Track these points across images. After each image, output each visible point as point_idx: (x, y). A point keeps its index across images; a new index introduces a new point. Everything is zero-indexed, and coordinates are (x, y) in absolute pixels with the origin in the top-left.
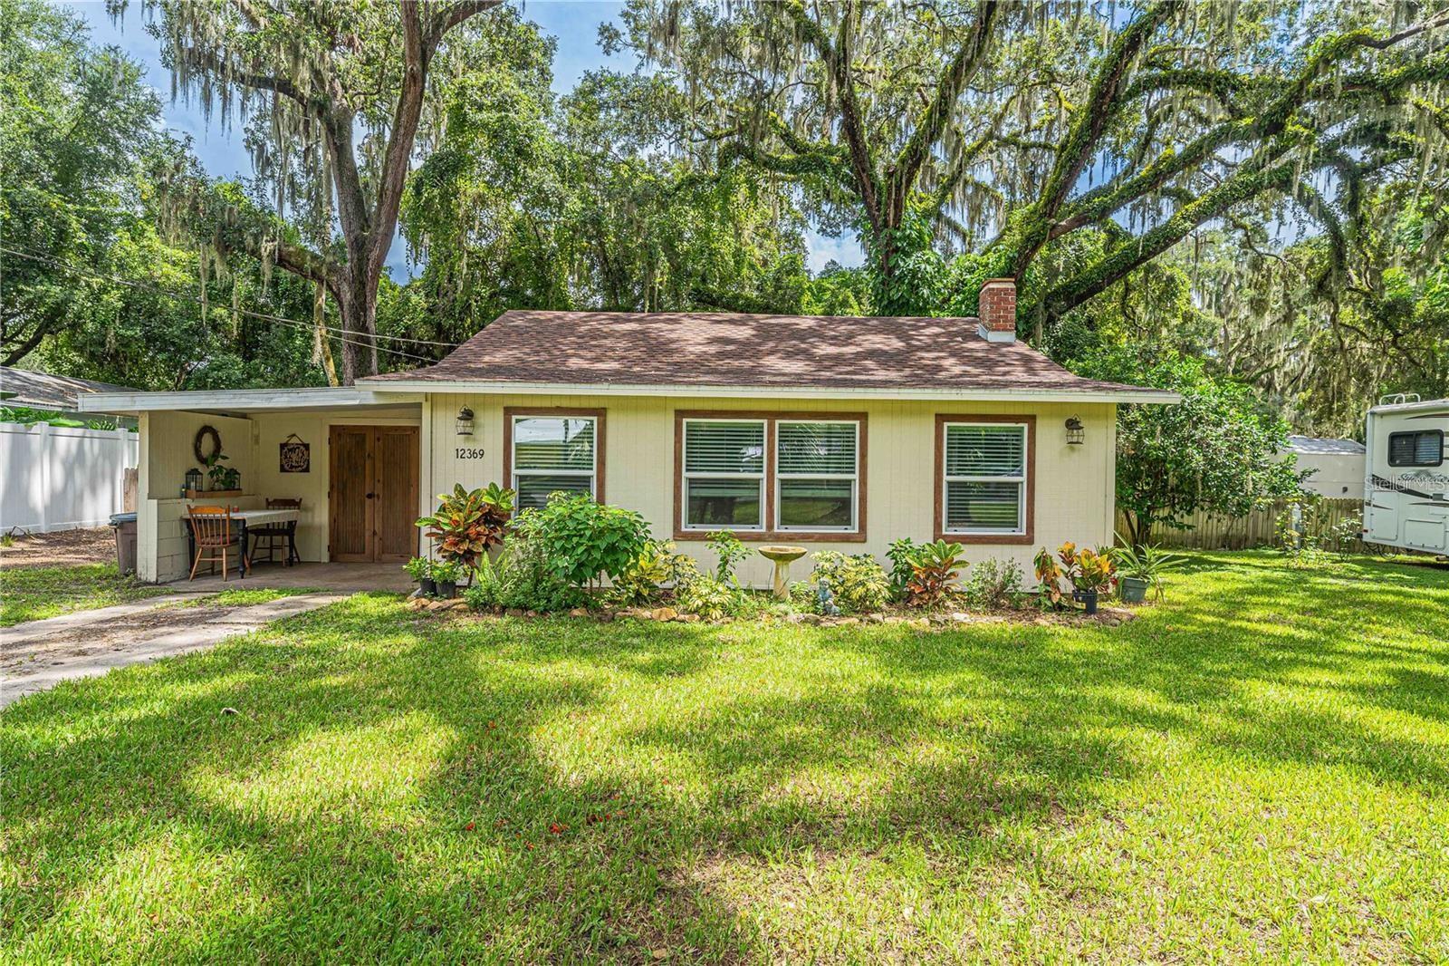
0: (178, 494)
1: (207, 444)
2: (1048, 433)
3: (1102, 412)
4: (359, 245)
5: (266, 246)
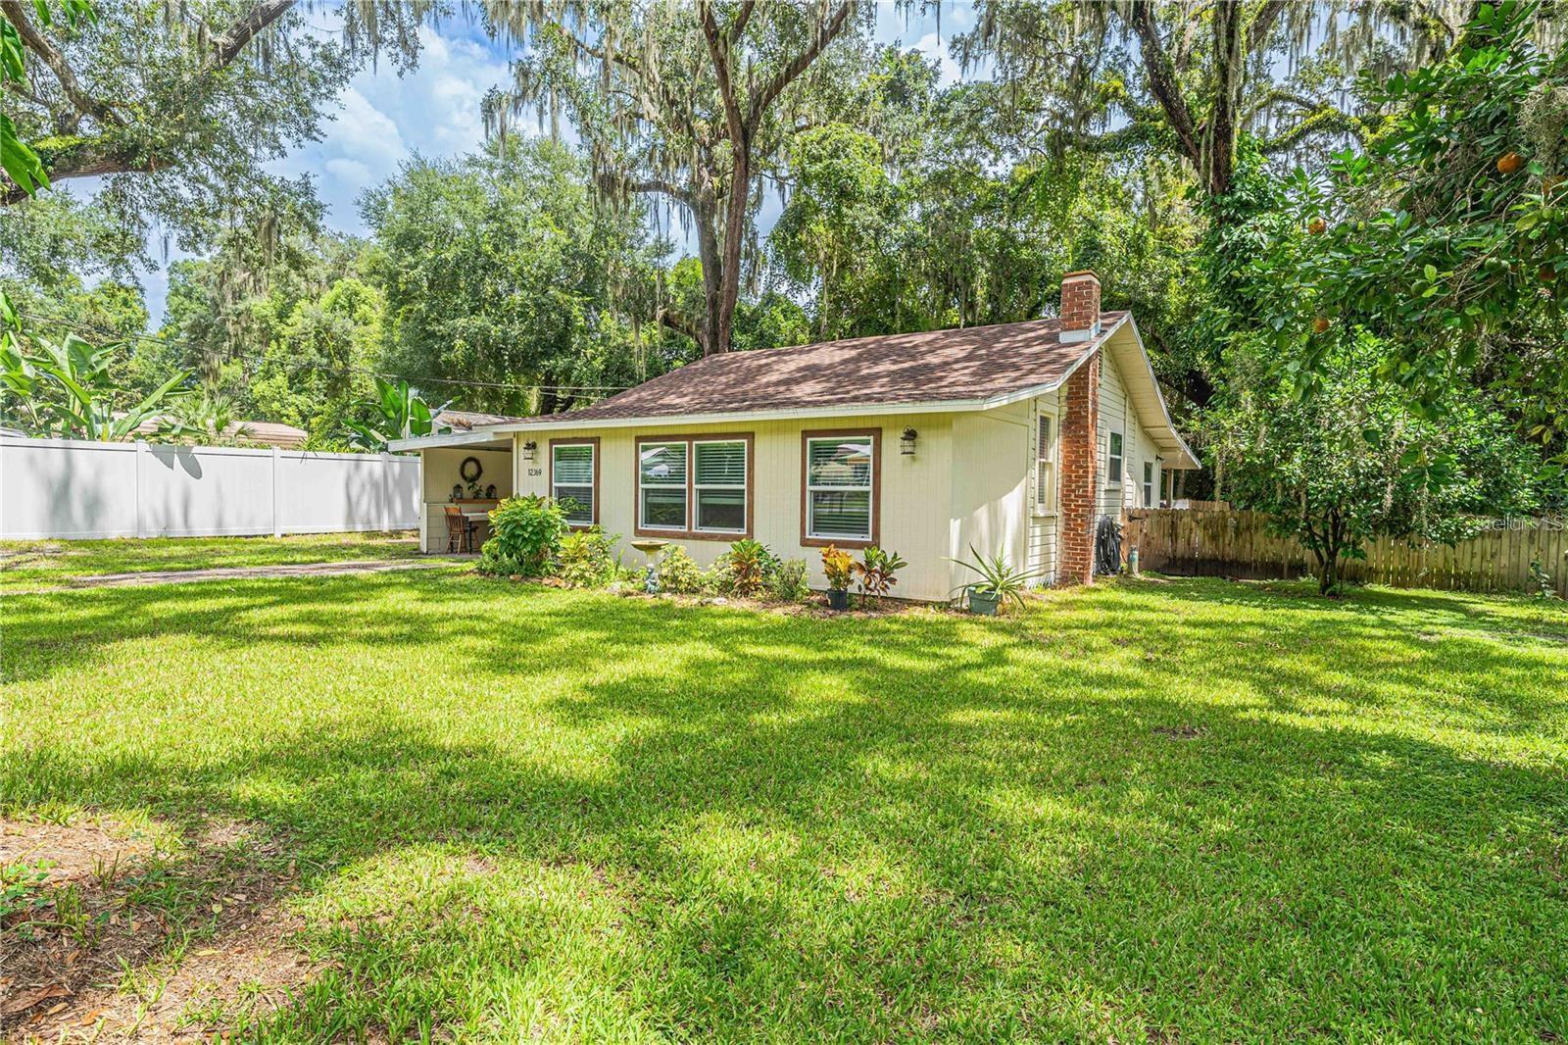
0: (447, 498)
1: (471, 469)
2: (892, 444)
3: (942, 422)
4: (714, 303)
5: (660, 313)
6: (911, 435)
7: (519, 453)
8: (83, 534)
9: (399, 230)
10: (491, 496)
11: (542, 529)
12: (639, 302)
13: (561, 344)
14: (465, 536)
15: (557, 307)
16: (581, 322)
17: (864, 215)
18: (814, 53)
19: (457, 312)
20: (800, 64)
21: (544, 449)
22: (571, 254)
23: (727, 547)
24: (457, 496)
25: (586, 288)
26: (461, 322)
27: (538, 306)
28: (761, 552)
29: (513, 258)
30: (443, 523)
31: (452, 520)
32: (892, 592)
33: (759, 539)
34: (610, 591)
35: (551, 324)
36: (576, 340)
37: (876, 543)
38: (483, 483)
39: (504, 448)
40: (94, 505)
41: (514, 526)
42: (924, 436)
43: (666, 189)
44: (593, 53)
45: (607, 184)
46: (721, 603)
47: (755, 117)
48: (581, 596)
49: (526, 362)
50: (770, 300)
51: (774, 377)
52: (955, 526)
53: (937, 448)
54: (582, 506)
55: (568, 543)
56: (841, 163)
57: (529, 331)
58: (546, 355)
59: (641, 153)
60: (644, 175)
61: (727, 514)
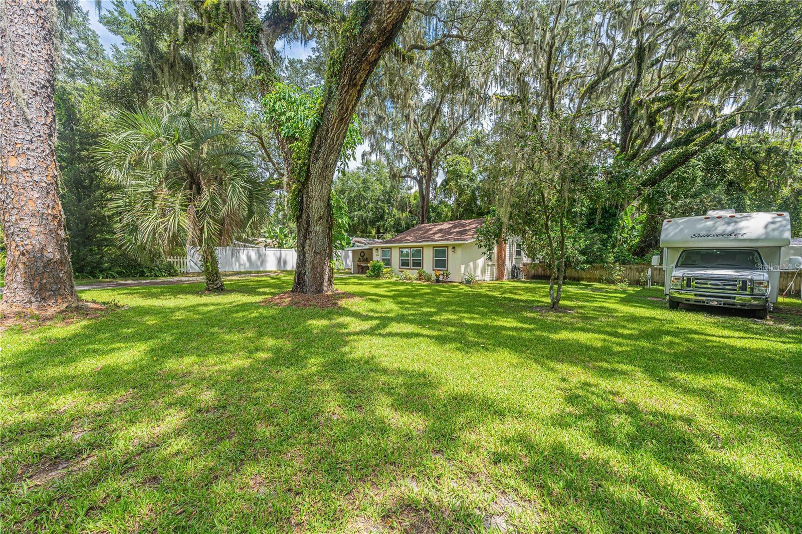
0: (357, 261)
1: (362, 254)
2: (450, 249)
3: (460, 245)
4: (423, 207)
5: (408, 210)
6: (454, 248)
7: (374, 251)
8: (283, 269)
9: (340, 189)
10: (367, 260)
11: (380, 267)
12: (403, 207)
13: (382, 217)
14: (362, 270)
15: (381, 208)
16: (387, 211)
17: (464, 182)
18: (449, 140)
19: (355, 211)
20: (445, 143)
21: (380, 250)
22: (384, 192)
23: (417, 271)
24: (359, 260)
25: (388, 201)
26: (356, 213)
27: (376, 208)
28: (424, 272)
29: (369, 194)
30: (356, 267)
31: (359, 266)
32: (448, 280)
33: (424, 269)
34: (394, 279)
35: (380, 212)
36: (386, 217)
37: (447, 270)
38: (365, 257)
39: (371, 249)
40: (285, 263)
41: (374, 267)
42: (456, 248)
43: (410, 177)
44: (391, 140)
45: (394, 176)
46: (415, 281)
47: (433, 158)
48: (388, 280)
49: (373, 223)
50: (441, 202)
51: (432, 232)
52: (463, 267)
53: (459, 251)
54: (388, 263)
55: (385, 270)
56: (458, 167)
57: (373, 214)
58: (378, 221)
59: (403, 168)
60: (404, 173)
61: (418, 264)
